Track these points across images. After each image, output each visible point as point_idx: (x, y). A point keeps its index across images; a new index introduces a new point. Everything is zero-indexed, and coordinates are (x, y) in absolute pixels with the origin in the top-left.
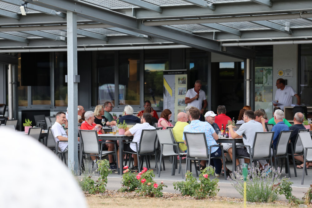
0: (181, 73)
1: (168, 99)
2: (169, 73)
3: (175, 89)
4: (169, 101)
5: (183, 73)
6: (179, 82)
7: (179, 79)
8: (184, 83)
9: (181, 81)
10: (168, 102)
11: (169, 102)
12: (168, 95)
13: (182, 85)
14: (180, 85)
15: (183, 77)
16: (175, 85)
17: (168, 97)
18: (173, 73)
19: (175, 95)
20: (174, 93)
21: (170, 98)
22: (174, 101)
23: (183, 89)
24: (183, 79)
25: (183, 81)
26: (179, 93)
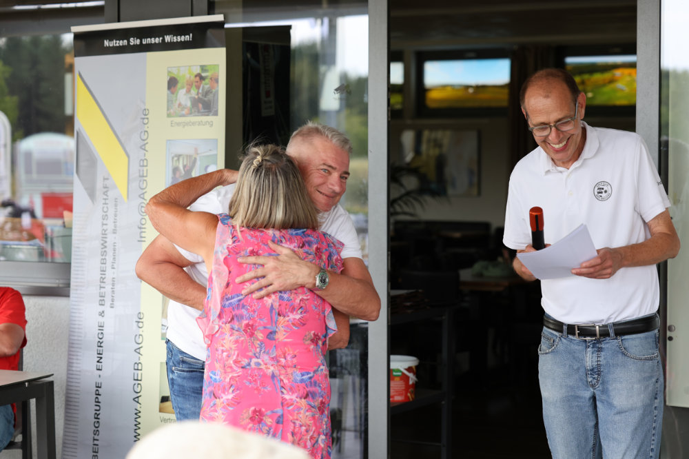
0: (188, 38)
1: (105, 217)
2: (106, 43)
3: (143, 147)
4: (110, 227)
5: (199, 37)
6: (170, 102)
7: (172, 83)
8: (204, 105)
9: (184, 97)
10: (104, 234)
11: (111, 238)
12: (107, 192)
13: (194, 124)
14: (178, 124)
15: (201, 66)
16: (146, 121)
17: (104, 201)
18: (131, 44)
19: (144, 187)
20: (138, 175)
21: (118, 213)
22: (140, 228)
23: (196, 150)
24: (198, 78)
25: (196, 97)
26: (173, 178)
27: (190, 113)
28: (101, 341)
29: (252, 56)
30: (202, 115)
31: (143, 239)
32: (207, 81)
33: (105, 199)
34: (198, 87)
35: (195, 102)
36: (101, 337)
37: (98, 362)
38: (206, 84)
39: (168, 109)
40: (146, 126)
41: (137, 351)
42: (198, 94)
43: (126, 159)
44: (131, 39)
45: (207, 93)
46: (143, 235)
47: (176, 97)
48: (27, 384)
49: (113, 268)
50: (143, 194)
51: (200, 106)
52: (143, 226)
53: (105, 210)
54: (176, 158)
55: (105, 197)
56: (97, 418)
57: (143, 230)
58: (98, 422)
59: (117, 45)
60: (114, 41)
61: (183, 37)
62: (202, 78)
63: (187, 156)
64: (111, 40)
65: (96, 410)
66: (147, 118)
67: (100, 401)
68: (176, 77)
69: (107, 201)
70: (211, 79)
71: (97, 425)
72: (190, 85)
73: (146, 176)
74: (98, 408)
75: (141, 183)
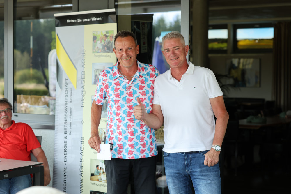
0: (101, 19)
1: (66, 96)
2: (68, 21)
3: (83, 66)
4: (69, 100)
6: (94, 47)
7: (95, 38)
9: (99, 45)
10: (66, 103)
11: (69, 105)
12: (67, 85)
13: (103, 56)
14: (97, 56)
15: (106, 31)
16: (84, 55)
17: (66, 89)
18: (78, 21)
19: (83, 83)
20: (81, 78)
21: (72, 94)
22: (82, 101)
23: (104, 67)
24: (105, 36)
25: (104, 44)
26: (95, 79)
27: (102, 52)
28: (66, 149)
29: (137, 27)
30: (106, 52)
31: (83, 106)
32: (109, 37)
33: (66, 88)
34: (105, 40)
35: (104, 47)
36: (65, 147)
37: (65, 158)
38: (108, 39)
39: (93, 50)
40: (84, 57)
41: (81, 154)
42: (105, 43)
43: (76, 71)
44: (78, 19)
45: (108, 43)
46: (83, 104)
47: (96, 44)
48: (31, 167)
49: (71, 118)
50: (83, 86)
51: (106, 48)
52: (83, 100)
53: (66, 93)
54: (96, 71)
55: (66, 87)
56: (65, 182)
57: (83, 102)
58: (65, 184)
59: (72, 22)
60: (71, 20)
61: (99, 18)
62: (106, 36)
63: (100, 70)
64: (70, 20)
65: (64, 179)
66: (85, 54)
67: (66, 175)
68: (96, 35)
69: (67, 89)
70: (110, 37)
71: (65, 185)
72: (101, 39)
73: (84, 79)
74: (65, 178)
75: (82, 81)
